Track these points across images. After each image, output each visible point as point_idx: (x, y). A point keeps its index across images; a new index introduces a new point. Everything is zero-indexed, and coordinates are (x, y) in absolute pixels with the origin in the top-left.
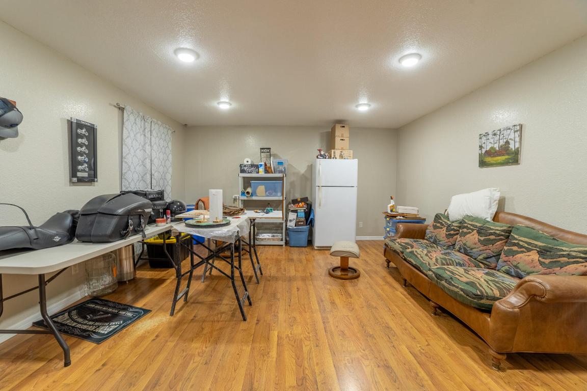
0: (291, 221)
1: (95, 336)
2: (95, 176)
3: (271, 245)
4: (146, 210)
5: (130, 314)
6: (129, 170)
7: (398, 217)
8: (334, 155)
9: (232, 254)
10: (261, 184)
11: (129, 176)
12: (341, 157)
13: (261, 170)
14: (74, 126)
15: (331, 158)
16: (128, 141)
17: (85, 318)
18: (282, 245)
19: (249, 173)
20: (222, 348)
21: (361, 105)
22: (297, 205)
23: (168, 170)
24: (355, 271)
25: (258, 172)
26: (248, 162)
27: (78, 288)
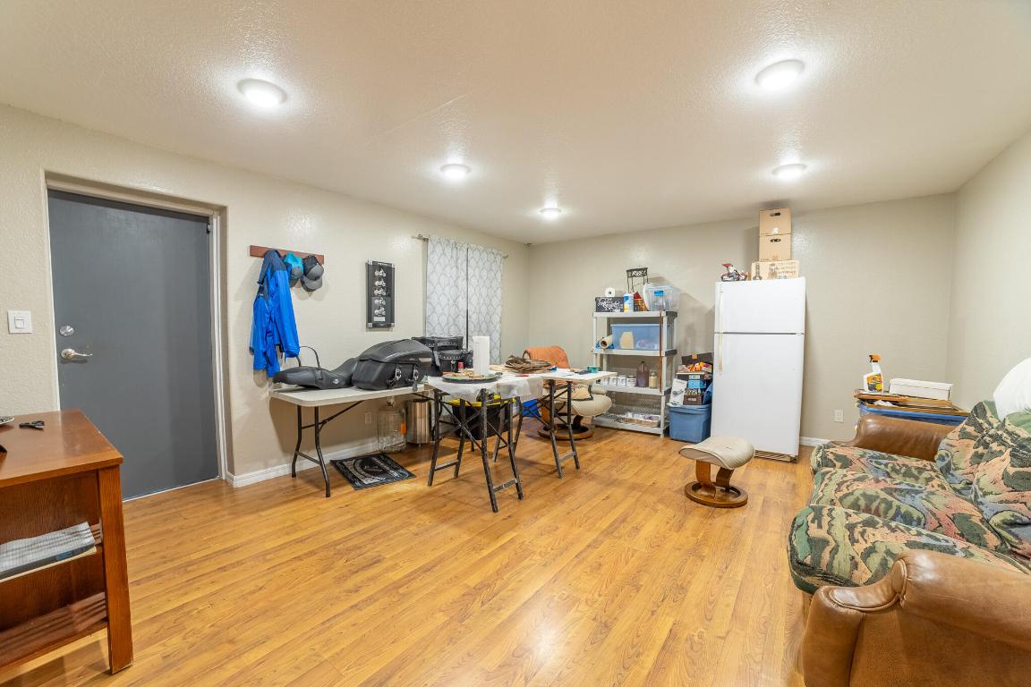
0: (676, 394)
1: (358, 484)
2: (392, 321)
3: (640, 432)
4: (420, 359)
5: (396, 474)
6: (433, 312)
7: (880, 403)
8: (758, 273)
9: (570, 436)
10: (628, 329)
11: (434, 319)
12: (773, 274)
13: (628, 305)
14: (371, 269)
15: (750, 279)
16: (433, 278)
17: (362, 467)
18: (659, 435)
19: (609, 311)
20: (444, 527)
21: (782, 167)
22: (691, 366)
23: (495, 309)
24: (738, 492)
25: (622, 310)
26: (610, 293)
27: (370, 440)
